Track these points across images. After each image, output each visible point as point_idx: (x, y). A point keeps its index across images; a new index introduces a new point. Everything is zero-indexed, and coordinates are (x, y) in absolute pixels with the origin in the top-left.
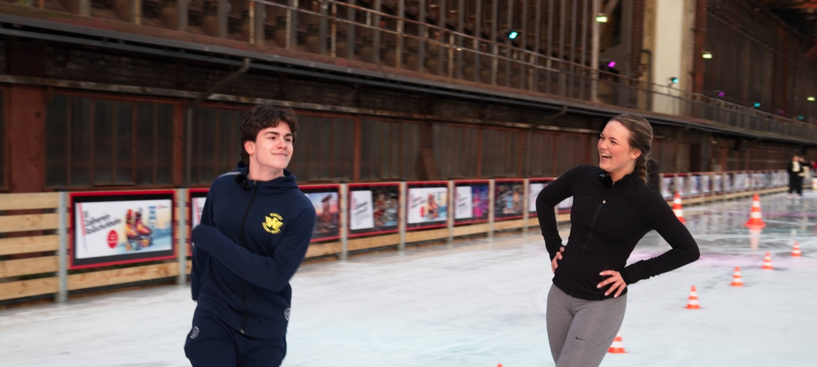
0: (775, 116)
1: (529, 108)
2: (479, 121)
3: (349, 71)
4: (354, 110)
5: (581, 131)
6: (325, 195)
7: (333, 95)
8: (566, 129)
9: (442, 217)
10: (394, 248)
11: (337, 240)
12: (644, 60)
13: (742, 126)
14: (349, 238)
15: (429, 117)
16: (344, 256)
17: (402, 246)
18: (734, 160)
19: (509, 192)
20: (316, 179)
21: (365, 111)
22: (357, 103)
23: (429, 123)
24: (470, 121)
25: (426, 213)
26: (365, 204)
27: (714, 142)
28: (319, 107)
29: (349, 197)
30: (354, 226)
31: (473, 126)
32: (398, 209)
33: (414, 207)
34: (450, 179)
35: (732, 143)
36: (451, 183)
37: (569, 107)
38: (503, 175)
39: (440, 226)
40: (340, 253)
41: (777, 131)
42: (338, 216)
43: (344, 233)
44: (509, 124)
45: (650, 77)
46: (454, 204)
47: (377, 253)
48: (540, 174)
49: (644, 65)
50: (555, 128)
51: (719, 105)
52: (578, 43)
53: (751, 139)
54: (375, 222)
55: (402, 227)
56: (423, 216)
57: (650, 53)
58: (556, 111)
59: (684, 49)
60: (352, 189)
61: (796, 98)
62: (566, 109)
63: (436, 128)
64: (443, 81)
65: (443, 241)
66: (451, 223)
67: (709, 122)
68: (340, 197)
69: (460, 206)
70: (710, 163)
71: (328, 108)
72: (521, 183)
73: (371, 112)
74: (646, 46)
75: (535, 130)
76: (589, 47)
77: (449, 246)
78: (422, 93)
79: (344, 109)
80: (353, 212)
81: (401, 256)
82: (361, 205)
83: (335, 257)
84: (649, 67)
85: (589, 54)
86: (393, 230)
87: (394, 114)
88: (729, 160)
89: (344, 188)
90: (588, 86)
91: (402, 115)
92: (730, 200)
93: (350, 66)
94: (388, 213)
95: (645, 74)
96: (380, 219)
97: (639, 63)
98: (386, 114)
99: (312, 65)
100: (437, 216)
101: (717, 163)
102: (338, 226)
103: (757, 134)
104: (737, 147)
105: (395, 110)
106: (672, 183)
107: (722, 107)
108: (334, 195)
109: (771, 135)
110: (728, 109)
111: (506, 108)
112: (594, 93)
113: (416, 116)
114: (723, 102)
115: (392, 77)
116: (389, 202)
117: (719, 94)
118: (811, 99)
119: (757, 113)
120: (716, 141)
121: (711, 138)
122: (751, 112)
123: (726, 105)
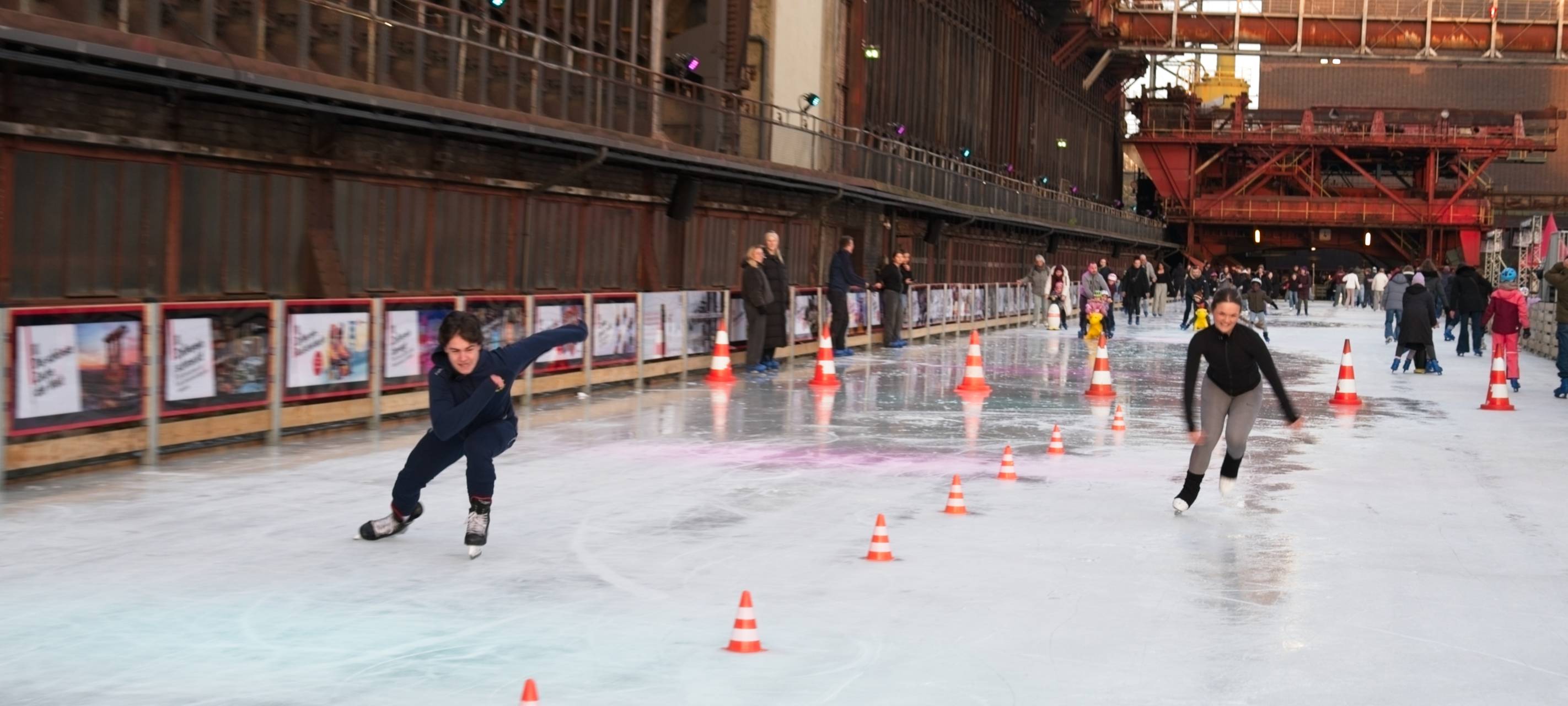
0: (999, 175)
1: (530, 149)
2: (429, 174)
3: (162, 63)
4: (167, 146)
5: (634, 197)
6: (113, 326)
7: (122, 113)
8: (604, 194)
9: (359, 374)
10: (258, 440)
11: (137, 424)
12: (753, 58)
13: (939, 194)
14: (163, 419)
15: (327, 163)
16: (151, 457)
17: (275, 434)
18: (925, 261)
19: (496, 322)
20: (84, 292)
21: (190, 148)
22: (173, 131)
23: (326, 175)
24: (411, 173)
25: (326, 365)
26: (198, 346)
27: (888, 225)
28: (92, 138)
29: (163, 332)
30: (174, 394)
31: (415, 184)
32: (268, 356)
33: (298, 353)
34: (374, 295)
35: (922, 226)
36: (377, 303)
37: (611, 149)
38: (477, 286)
39: (355, 392)
40: (144, 450)
41: (1001, 205)
42: (139, 371)
43: (151, 409)
44: (490, 182)
45: (764, 91)
46: (383, 345)
47: (222, 451)
48: (551, 285)
49: (752, 67)
50: (583, 192)
51: (895, 151)
52: (624, 19)
53: (955, 220)
54: (218, 384)
55: (276, 395)
56: (317, 371)
57: (763, 44)
58: (585, 158)
59: (827, 36)
60: (170, 314)
61: (1034, 141)
62: (605, 153)
63: (341, 186)
64: (358, 91)
65: (361, 425)
66: (376, 387)
67: (879, 185)
68: (143, 331)
69: (396, 351)
71: (113, 140)
72: (521, 304)
73: (204, 150)
74: (756, 28)
75: (543, 194)
76: (646, 26)
77: (374, 435)
78: (311, 113)
79: (146, 143)
80: (172, 363)
81: (273, 456)
82: (189, 349)
83: (133, 459)
84: (763, 70)
85: (646, 42)
86: (257, 402)
87: (252, 156)
89: (152, 312)
90: (644, 108)
91: (269, 157)
92: (921, 340)
93: (162, 53)
94: (247, 365)
95: (755, 85)
96: (228, 379)
97: (742, 62)
98: (235, 155)
99: (82, 48)
100: (349, 373)
102: (141, 392)
103: (967, 210)
104: (930, 236)
105: (255, 147)
106: (812, 307)
107: (903, 153)
108: (133, 327)
109: (993, 213)
110: (913, 159)
111: (483, 147)
112: (656, 120)
113: (298, 161)
114: (904, 145)
115: (251, 78)
116: (247, 342)
117: (896, 129)
118: (1062, 144)
119: (966, 170)
120: (891, 223)
121: (882, 217)
122: (956, 167)
123: (910, 151)
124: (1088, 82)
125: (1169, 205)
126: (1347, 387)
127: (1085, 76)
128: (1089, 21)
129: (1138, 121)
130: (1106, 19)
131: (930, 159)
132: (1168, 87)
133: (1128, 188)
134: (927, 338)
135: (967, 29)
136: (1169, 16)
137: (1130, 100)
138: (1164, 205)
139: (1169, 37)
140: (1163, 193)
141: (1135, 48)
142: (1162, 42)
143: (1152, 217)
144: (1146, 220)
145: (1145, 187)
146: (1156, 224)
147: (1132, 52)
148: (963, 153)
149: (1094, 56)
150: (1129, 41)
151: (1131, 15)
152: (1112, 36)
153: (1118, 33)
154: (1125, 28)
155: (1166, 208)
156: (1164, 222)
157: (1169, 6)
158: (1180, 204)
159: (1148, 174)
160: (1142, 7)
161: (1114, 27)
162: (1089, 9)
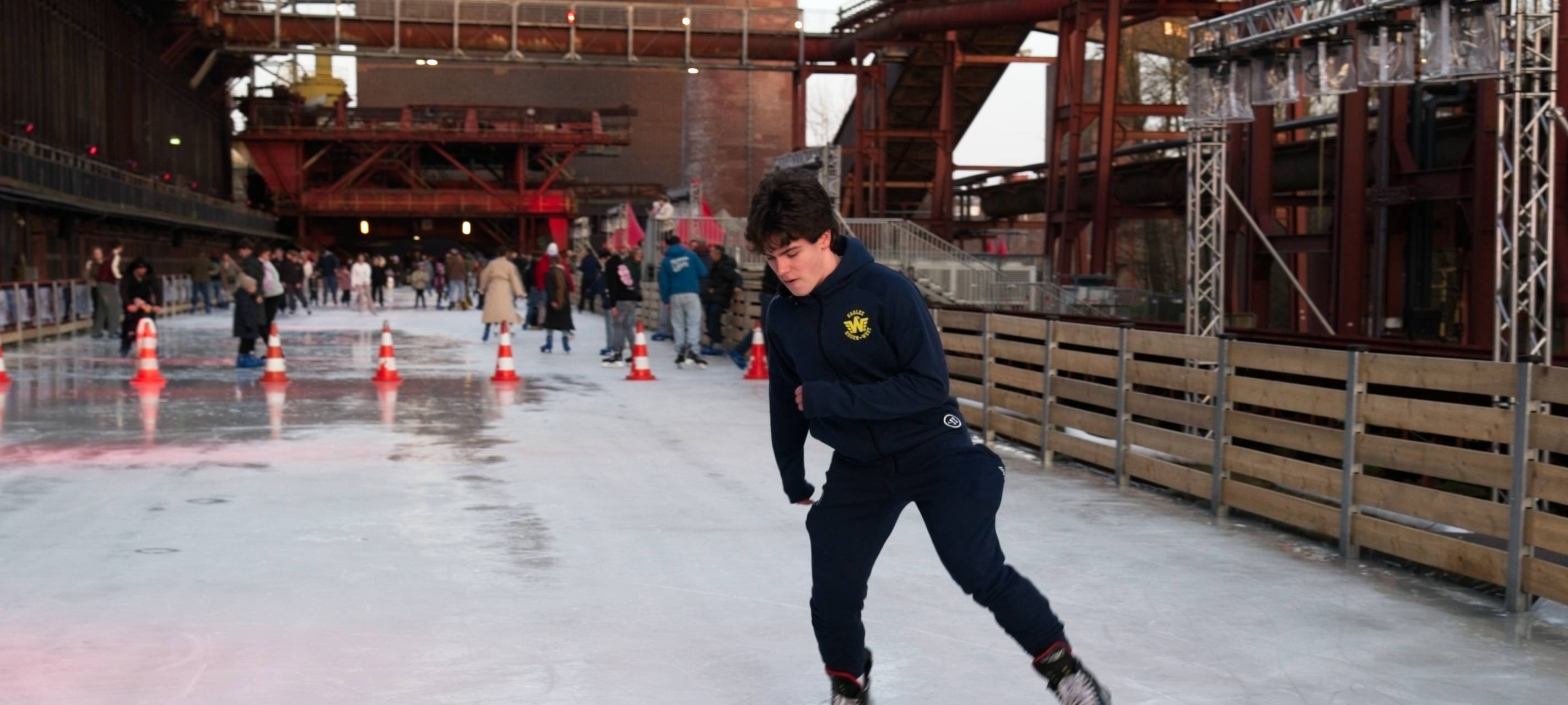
0: (124, 172)
13: (69, 191)
18: (58, 257)
27: (22, 222)
35: (54, 224)
41: (130, 201)
51: (25, 149)
53: (88, 216)
61: (149, 139)
67: (15, 183)
70: (17, 262)
88: (49, 257)
92: (68, 335)
101: (30, 263)
103: (97, 206)
104: (63, 233)
107: (31, 151)
109: (123, 209)
110: (41, 157)
114: (32, 143)
117: (24, 127)
118: (175, 141)
119: (93, 167)
120: (25, 219)
121: (15, 215)
122: (83, 163)
123: (38, 149)
124: (196, 81)
125: (280, 199)
126: (507, 364)
127: (192, 74)
128: (196, 21)
129: (245, 119)
130: (213, 19)
131: (58, 156)
132: (273, 87)
133: (239, 184)
134: (74, 333)
135: (78, 28)
136: (270, 17)
137: (236, 99)
138: (275, 199)
139: (272, 38)
140: (274, 188)
141: (239, 49)
142: (266, 43)
143: (264, 210)
144: (259, 214)
145: (255, 182)
146: (269, 217)
147: (236, 52)
148: (89, 150)
149: (200, 56)
150: (233, 41)
151: (235, 17)
152: (218, 36)
153: (223, 34)
154: (229, 28)
155: (277, 202)
156: (275, 215)
157: (269, 8)
158: (288, 197)
159: (258, 170)
160: (244, 8)
161: (218, 27)
162: (195, 10)
